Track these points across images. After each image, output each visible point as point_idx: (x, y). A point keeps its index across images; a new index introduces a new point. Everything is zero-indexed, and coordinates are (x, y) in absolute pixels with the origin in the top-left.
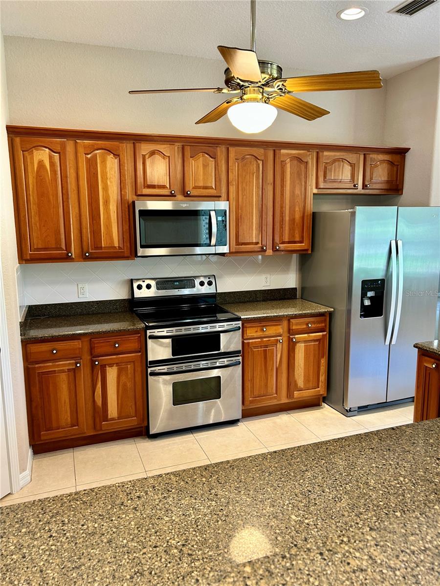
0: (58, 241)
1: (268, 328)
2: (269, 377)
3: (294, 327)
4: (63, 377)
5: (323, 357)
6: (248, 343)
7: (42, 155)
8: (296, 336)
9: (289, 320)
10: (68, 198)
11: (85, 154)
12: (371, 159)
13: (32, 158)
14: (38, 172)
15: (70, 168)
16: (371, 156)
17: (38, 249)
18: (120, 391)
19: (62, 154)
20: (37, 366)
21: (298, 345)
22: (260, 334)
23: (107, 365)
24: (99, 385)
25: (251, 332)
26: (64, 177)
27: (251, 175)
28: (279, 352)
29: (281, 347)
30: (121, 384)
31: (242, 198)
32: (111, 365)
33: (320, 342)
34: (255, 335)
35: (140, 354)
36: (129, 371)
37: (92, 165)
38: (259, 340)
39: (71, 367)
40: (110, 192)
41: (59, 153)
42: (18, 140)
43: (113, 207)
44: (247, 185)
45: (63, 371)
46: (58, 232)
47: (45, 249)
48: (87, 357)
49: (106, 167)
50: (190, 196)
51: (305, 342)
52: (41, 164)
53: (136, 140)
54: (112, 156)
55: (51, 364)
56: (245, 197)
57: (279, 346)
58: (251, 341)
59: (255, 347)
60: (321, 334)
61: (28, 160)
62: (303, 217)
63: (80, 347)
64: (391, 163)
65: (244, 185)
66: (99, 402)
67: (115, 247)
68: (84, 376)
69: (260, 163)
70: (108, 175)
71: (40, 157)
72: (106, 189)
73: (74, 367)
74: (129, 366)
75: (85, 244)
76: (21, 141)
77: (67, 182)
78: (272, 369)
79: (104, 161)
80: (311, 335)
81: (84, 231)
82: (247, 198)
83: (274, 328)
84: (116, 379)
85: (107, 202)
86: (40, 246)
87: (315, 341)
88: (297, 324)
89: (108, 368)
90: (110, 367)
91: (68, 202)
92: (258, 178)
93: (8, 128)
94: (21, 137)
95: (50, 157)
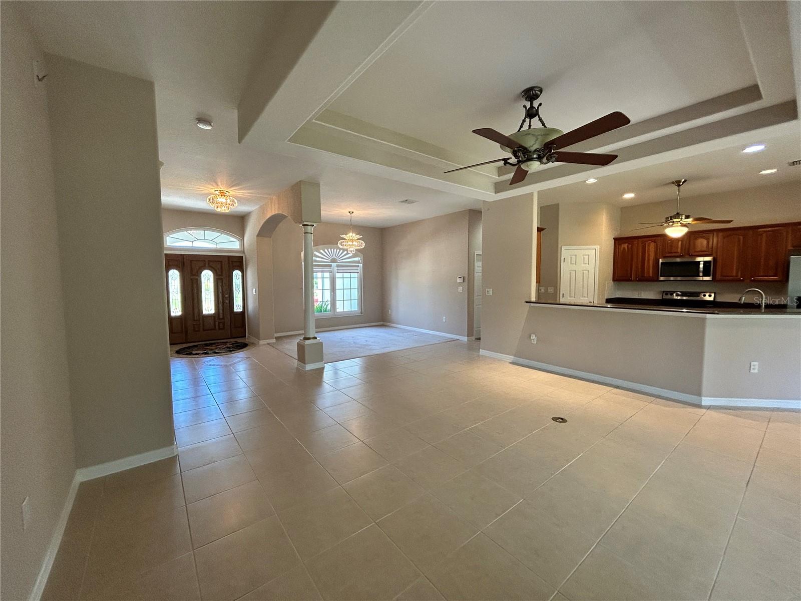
0: (627, 275)
7: (625, 246)
11: (642, 244)
13: (622, 247)
14: (623, 250)
15: (635, 249)
17: (620, 277)
19: (633, 245)
26: (632, 253)
27: (734, 244)
31: (726, 255)
37: (644, 247)
41: (631, 243)
42: (617, 242)
44: (730, 248)
46: (627, 271)
47: (622, 275)
49: (650, 248)
50: (692, 256)
52: (624, 248)
54: (653, 243)
56: (728, 254)
65: (728, 249)
67: (650, 277)
69: (742, 238)
70: (650, 250)
72: (649, 255)
75: (637, 276)
77: (633, 255)
79: (649, 246)
81: (638, 270)
85: (649, 260)
91: (633, 260)
92: (739, 245)
93: (614, 238)
94: (618, 241)
95: (628, 246)
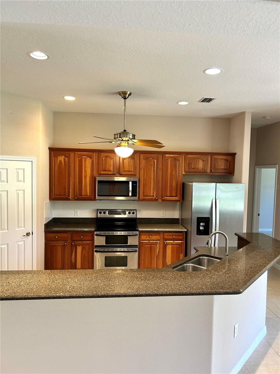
0: (65, 192)
1: (152, 236)
2: (153, 260)
3: (166, 237)
4: (60, 248)
5: (181, 253)
6: (142, 242)
7: (61, 158)
8: (167, 241)
9: (163, 233)
10: (70, 175)
11: (78, 158)
12: (214, 158)
13: (57, 160)
14: (59, 165)
15: (72, 163)
16: (214, 157)
17: (57, 195)
18: (82, 257)
19: (69, 157)
20: (50, 242)
21: (168, 246)
22: (148, 238)
23: (78, 245)
24: (74, 253)
25: (143, 237)
26: (69, 167)
27: (151, 166)
28: (158, 249)
29: (159, 246)
30: (83, 254)
31: (146, 176)
32: (79, 245)
33: (180, 246)
34: (146, 239)
35: (91, 242)
36: (87, 249)
37: (80, 162)
38: (148, 241)
39: (63, 244)
40: (87, 173)
41: (68, 157)
42: (52, 153)
43: (88, 179)
44: (148, 170)
45: (59, 246)
46: (65, 188)
47: (60, 195)
48: (69, 241)
49: (86, 163)
50: (122, 175)
51: (172, 245)
52: (60, 162)
53: (99, 152)
54: (89, 158)
55: (55, 242)
56: (147, 175)
57: (158, 245)
58: (143, 241)
59: (146, 245)
60: (180, 241)
61: (56, 160)
62: (177, 185)
63: (67, 236)
64: (227, 160)
65: (147, 170)
66: (73, 261)
67: (88, 195)
68: (68, 249)
69: (155, 161)
70: (87, 166)
71: (60, 159)
72: (85, 171)
73: (64, 244)
74: (87, 247)
75: (75, 193)
76: (54, 153)
77: (70, 169)
78: (154, 256)
79: (85, 161)
80: (175, 241)
81: (76, 188)
82: (148, 176)
83: (156, 236)
84: (81, 252)
85: (86, 177)
86: (58, 194)
87: (177, 245)
88: (167, 236)
89: (78, 247)
90: (78, 246)
91: (70, 177)
92: (154, 167)
93: (49, 148)
94: (54, 152)
95: (64, 159)
